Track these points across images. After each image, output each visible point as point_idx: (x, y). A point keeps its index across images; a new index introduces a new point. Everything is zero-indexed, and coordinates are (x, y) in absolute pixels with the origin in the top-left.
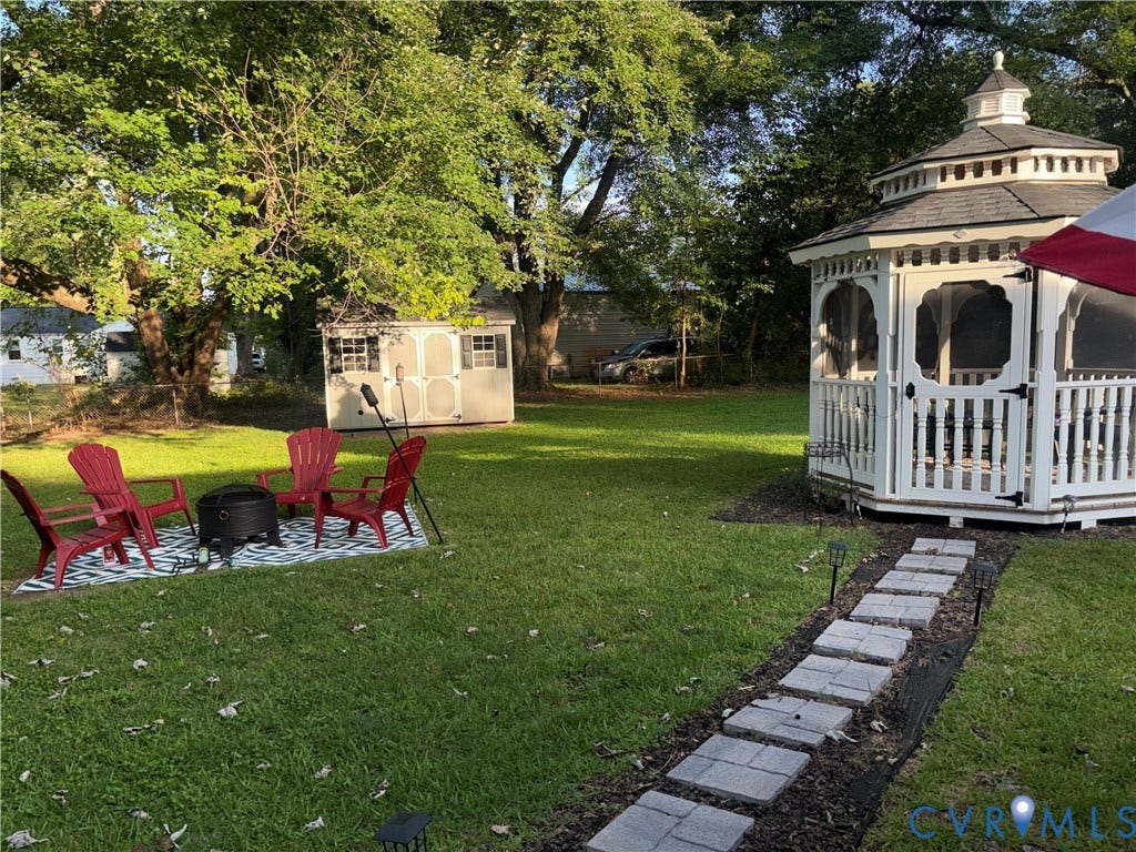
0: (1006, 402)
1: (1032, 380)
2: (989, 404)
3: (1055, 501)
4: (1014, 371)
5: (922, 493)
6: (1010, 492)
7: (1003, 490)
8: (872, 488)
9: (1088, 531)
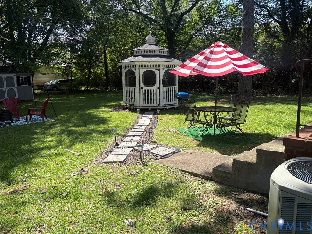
0: (156, 90)
1: (159, 86)
2: (154, 90)
3: (163, 105)
4: (157, 85)
5: (144, 105)
6: (157, 104)
7: (156, 104)
8: (136, 105)
9: (167, 110)
